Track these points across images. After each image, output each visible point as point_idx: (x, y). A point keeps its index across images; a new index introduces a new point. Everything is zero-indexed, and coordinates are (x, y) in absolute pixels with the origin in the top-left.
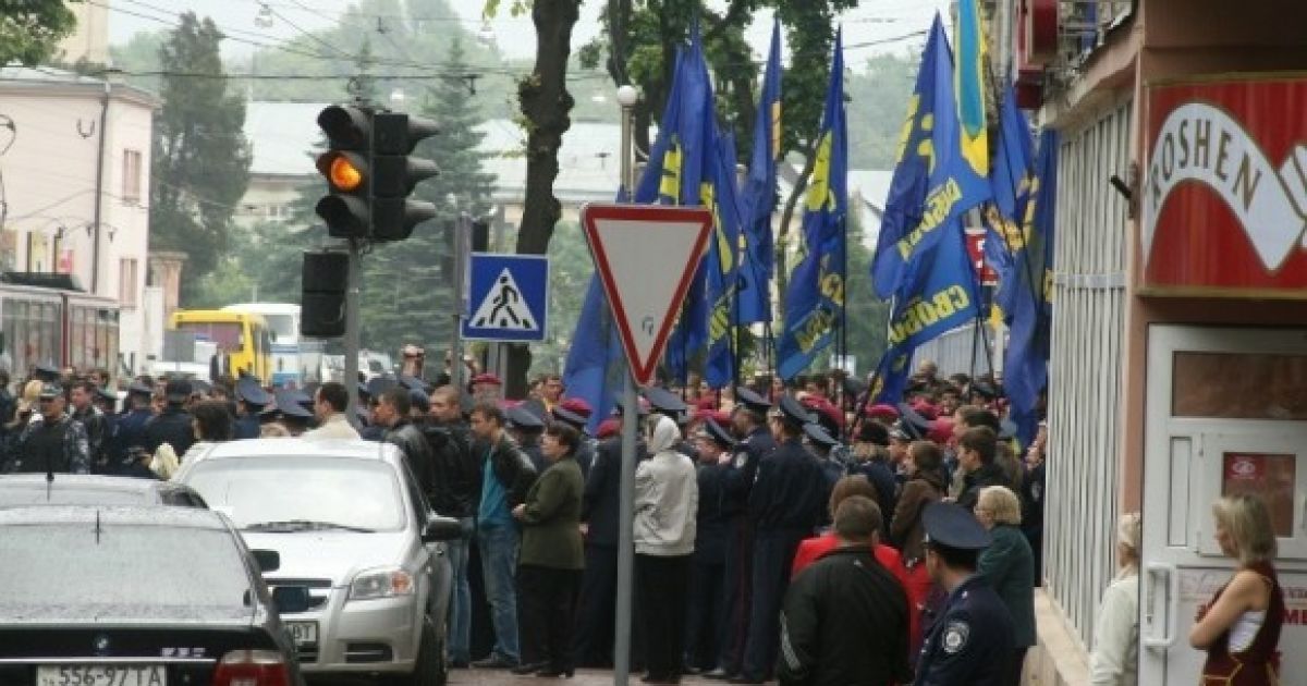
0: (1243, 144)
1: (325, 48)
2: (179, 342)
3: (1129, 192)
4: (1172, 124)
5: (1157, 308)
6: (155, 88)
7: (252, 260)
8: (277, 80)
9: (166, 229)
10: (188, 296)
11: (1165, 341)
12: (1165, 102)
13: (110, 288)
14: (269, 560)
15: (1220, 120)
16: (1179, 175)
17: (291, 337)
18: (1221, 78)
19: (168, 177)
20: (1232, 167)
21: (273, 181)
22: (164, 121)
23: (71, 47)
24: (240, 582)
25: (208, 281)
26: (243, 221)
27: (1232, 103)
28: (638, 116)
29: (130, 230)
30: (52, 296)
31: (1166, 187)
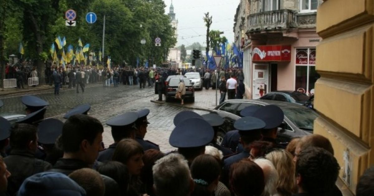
0: (259, 51)
1: (191, 46)
2: (183, 66)
3: (251, 54)
4: (254, 49)
5: (253, 62)
6: (181, 49)
7: (187, 60)
8: (189, 48)
9: (181, 58)
10: (183, 63)
11: (254, 64)
12: (254, 48)
13: (178, 62)
14: (191, 81)
15: (258, 49)
16: (255, 53)
17: (190, 65)
18: (258, 46)
19: (181, 55)
20: (259, 52)
21: (188, 55)
22: (181, 51)
23: (175, 47)
24: (189, 82)
25: (184, 62)
26: (186, 58)
27: (258, 47)
28: (213, 50)
29: (179, 58)
30: (174, 63)
31: (254, 54)
